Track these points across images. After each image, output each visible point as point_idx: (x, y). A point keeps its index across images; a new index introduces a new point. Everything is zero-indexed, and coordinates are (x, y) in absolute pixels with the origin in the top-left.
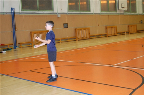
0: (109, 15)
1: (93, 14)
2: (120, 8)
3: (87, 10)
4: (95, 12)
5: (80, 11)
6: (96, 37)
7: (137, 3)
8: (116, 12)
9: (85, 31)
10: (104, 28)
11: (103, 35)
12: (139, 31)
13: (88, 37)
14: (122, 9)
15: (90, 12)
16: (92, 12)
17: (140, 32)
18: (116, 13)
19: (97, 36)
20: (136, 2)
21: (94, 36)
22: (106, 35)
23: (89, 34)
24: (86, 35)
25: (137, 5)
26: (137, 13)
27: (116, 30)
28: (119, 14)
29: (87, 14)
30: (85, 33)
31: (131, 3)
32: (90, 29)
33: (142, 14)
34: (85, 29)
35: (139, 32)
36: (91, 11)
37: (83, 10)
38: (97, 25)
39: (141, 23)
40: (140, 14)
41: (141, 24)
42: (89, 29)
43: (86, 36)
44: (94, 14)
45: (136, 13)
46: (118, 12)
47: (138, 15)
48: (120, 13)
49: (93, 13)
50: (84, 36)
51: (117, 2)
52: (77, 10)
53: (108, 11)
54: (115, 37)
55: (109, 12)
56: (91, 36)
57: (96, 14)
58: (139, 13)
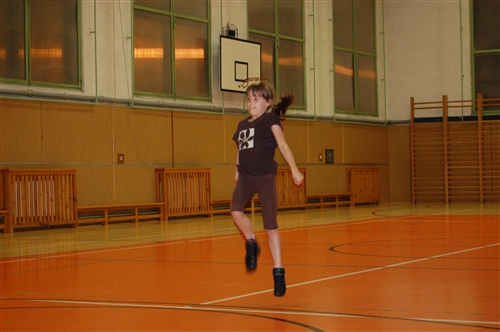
0: (172, 112)
1: (93, 100)
2: (228, 82)
3: (67, 83)
4: (104, 93)
5: (29, 84)
6: (106, 219)
7: (308, 65)
8: (210, 101)
9: (51, 184)
10: (150, 176)
11: (144, 210)
12: (316, 200)
13: (67, 214)
14: (235, 86)
15: (81, 89)
16: (89, 90)
17: (322, 204)
18: (207, 104)
19: (113, 211)
20: (304, 59)
21: (99, 212)
22: (156, 210)
23: (75, 199)
24: (57, 204)
25: (309, 75)
26: (309, 112)
27: (208, 189)
28: (220, 110)
29: (65, 98)
30: (52, 195)
31: (281, 66)
32: (77, 175)
33: (331, 119)
34: (55, 176)
35: (319, 207)
36: (85, 88)
37: (44, 78)
38: (115, 160)
39: (329, 161)
40: (321, 119)
41: (330, 166)
42: (72, 175)
43: (57, 211)
44: (102, 100)
45: (302, 113)
46: (216, 103)
47: (311, 124)
48: (227, 106)
49: (94, 95)
50: (46, 208)
51: (214, 52)
52: (14, 77)
53: (168, 90)
54: (203, 221)
55: (175, 97)
56: (82, 213)
57: (111, 101)
58: (318, 114)
